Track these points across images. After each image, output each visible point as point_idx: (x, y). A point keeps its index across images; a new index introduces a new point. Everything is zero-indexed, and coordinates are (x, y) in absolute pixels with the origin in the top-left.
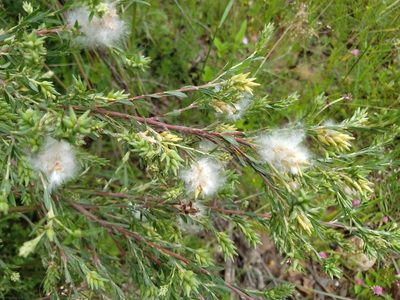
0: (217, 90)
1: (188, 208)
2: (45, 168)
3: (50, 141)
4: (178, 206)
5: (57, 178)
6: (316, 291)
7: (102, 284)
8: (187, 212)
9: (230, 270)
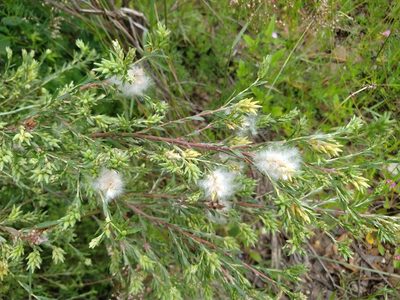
0: (228, 112)
1: (215, 205)
2: (103, 187)
3: (105, 170)
4: (207, 203)
5: (111, 194)
6: (362, 268)
7: (151, 265)
8: (215, 208)
9: (276, 250)
